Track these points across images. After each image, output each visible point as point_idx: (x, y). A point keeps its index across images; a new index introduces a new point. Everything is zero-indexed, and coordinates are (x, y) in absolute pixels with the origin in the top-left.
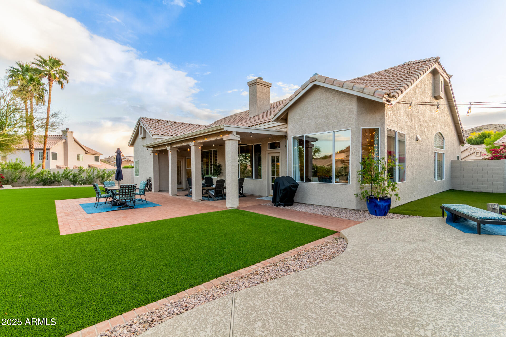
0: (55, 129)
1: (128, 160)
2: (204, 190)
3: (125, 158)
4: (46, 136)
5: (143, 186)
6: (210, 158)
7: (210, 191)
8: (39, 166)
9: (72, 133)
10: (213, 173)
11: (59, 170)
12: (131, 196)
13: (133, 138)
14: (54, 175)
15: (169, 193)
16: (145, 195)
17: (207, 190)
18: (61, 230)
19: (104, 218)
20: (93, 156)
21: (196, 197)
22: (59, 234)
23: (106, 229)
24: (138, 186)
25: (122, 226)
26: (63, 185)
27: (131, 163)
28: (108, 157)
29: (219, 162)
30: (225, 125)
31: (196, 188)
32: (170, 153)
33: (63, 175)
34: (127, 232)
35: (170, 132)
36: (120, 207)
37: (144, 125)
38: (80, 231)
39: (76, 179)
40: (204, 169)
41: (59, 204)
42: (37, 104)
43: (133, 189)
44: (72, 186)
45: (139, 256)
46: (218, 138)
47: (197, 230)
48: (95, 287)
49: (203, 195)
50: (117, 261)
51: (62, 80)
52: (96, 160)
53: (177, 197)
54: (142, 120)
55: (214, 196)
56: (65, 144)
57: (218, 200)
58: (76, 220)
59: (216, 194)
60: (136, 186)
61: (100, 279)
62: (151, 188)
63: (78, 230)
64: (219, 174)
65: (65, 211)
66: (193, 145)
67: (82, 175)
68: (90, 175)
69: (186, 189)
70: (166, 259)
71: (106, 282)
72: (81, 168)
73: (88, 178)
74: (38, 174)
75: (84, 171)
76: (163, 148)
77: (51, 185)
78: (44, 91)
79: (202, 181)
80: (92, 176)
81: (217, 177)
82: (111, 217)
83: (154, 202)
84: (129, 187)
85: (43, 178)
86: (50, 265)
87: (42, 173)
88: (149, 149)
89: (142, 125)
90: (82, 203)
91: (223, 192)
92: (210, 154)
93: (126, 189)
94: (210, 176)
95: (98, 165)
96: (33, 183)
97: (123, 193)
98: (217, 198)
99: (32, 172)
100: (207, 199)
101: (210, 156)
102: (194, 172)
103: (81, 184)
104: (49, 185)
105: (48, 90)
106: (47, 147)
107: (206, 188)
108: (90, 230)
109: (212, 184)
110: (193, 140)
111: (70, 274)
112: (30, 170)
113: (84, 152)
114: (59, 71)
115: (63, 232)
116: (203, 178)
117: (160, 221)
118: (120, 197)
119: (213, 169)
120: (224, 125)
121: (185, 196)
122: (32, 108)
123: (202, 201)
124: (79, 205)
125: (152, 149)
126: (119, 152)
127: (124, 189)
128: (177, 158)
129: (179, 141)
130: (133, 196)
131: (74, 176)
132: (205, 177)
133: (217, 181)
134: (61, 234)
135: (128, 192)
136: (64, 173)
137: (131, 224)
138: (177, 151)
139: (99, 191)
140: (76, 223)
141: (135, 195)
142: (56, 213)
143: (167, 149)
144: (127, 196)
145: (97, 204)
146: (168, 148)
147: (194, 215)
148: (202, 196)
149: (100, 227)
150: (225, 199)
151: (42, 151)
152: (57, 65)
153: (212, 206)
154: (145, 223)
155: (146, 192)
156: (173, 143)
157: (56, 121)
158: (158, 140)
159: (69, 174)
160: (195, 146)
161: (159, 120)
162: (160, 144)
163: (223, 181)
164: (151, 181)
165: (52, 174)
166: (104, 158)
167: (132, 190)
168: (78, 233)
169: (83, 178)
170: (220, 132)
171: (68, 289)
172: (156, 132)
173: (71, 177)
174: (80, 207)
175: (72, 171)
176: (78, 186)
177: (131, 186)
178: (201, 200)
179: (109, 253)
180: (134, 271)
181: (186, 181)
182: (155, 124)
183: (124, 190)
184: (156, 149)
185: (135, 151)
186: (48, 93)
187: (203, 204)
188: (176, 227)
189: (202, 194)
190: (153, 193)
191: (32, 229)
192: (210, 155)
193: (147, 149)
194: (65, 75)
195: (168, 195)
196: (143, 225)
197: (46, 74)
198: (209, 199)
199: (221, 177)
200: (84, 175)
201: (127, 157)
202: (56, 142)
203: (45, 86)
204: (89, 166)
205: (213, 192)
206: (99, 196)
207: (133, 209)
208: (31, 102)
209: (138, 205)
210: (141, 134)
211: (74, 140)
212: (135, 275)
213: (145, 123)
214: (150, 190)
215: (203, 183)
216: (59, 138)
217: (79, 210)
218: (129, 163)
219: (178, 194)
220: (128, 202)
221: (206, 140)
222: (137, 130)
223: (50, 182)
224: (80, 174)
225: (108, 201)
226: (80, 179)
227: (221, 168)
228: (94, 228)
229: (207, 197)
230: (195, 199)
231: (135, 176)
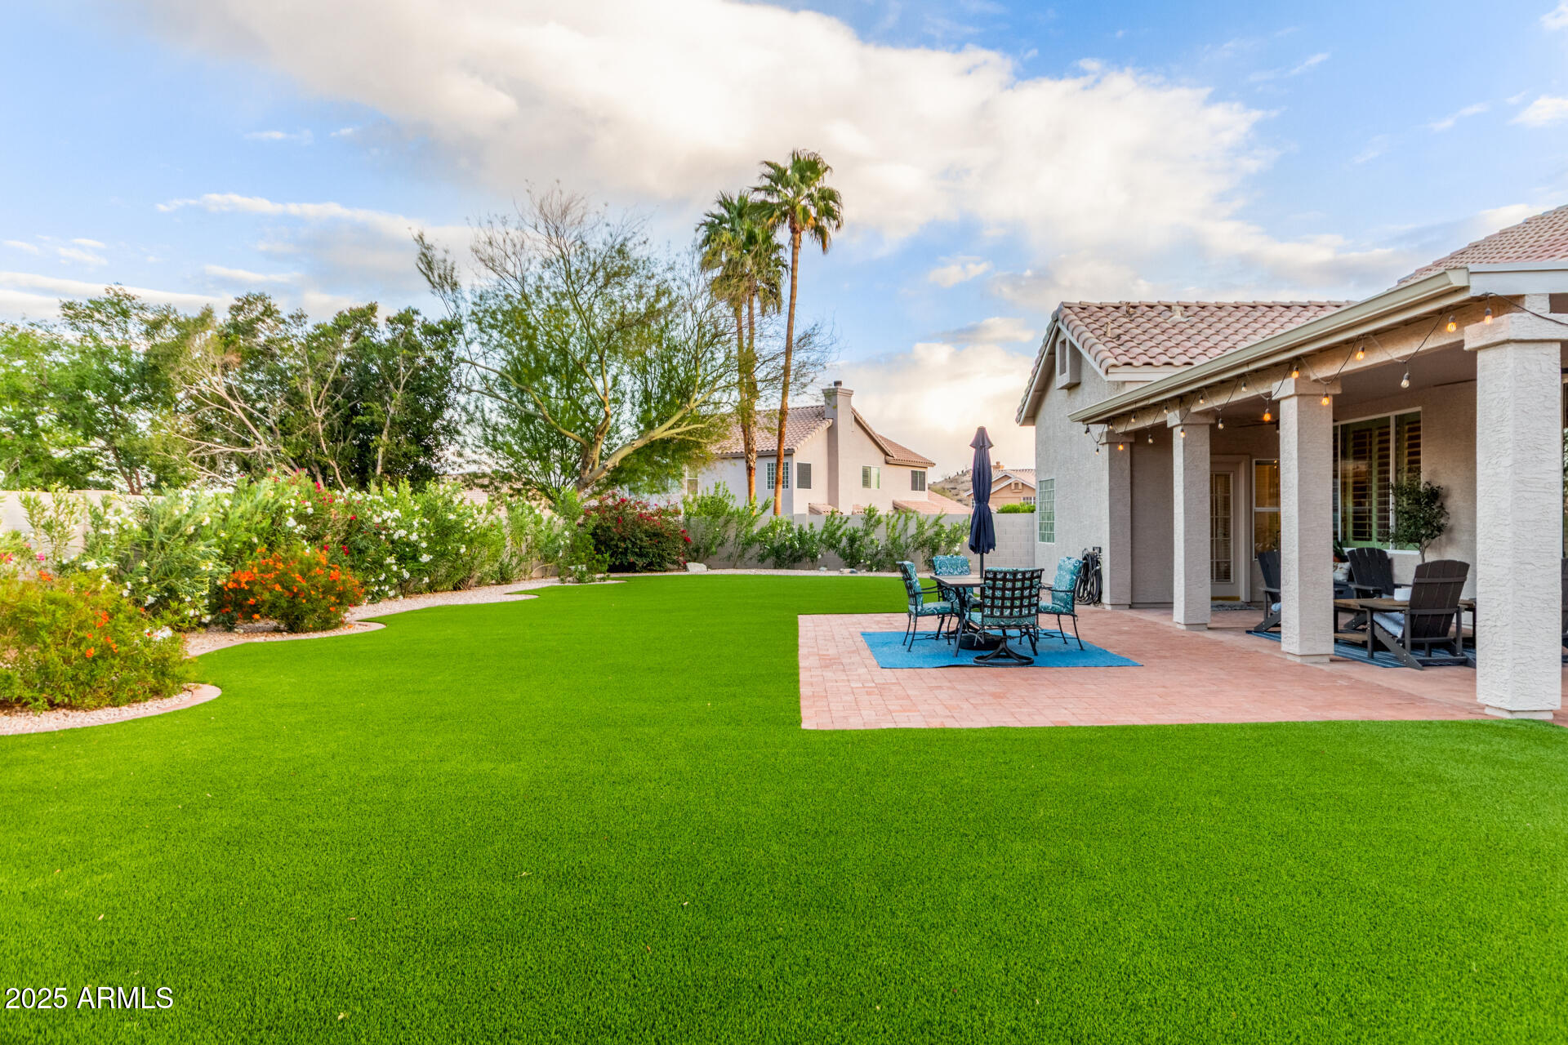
0: (805, 385)
1: (1016, 484)
2: (1347, 610)
3: (1006, 477)
4: (783, 412)
5: (1068, 577)
6: (1375, 456)
7: (1377, 618)
8: (765, 507)
9: (849, 394)
10: (1392, 530)
11: (815, 519)
12: (1021, 616)
13: (1036, 391)
14: (801, 536)
15: (1172, 614)
16: (1074, 616)
17: (1363, 616)
18: (804, 713)
19: (929, 687)
20: (907, 473)
21: (1301, 642)
22: (799, 724)
23: (933, 730)
24: (1047, 580)
25: (989, 726)
26: (822, 568)
27: (1027, 494)
28: (952, 474)
29: (1433, 469)
30: (1472, 268)
31: (1302, 598)
32: (1179, 437)
33: (822, 534)
34: (1004, 753)
35: (1180, 350)
36: (985, 653)
37: (1076, 333)
38: (855, 723)
39: (858, 551)
40: (1344, 512)
41: (808, 625)
42: (763, 312)
43: (1031, 587)
44: (847, 571)
45: (1047, 863)
46: (1433, 343)
47: (1313, 795)
48: (884, 942)
49: (1340, 635)
50: (965, 863)
51: (824, 222)
52: (914, 488)
53: (1210, 635)
54: (1066, 316)
55: (1401, 641)
56: (832, 432)
57: (1425, 664)
58: (847, 683)
59: (1412, 635)
60: (1039, 577)
61: (902, 918)
62: (1100, 593)
63: (851, 720)
64: (1431, 536)
65: (821, 653)
66: (1292, 392)
67: (873, 536)
68: (897, 535)
69: (1251, 605)
70: (1158, 905)
71: (922, 937)
72: (870, 511)
73: (890, 546)
74: (763, 532)
75: (879, 522)
76: (1148, 422)
77: (793, 568)
78: (780, 268)
79: (1335, 567)
80: (902, 541)
81: (1417, 553)
82: (953, 688)
83: (1111, 647)
84: (1014, 580)
85: (776, 545)
86: (766, 822)
87: (772, 528)
88: (1092, 427)
89: (1066, 334)
90: (869, 630)
91: (1453, 628)
92: (1380, 435)
93: (1004, 585)
94: (1375, 544)
95: (921, 503)
96: (751, 559)
97: (996, 602)
98: (1422, 655)
99: (750, 524)
100: (1365, 654)
101: (1375, 448)
102: (1296, 521)
103: (870, 569)
104: (788, 568)
105: (789, 263)
106: (785, 446)
107: (1354, 602)
108: (885, 726)
109: (1390, 587)
110: (1290, 370)
111: (816, 871)
112: (745, 518)
113: (882, 456)
114: (816, 195)
115: (811, 721)
116: (1339, 557)
117: (1134, 729)
118: (983, 616)
119: (1397, 512)
120: (1469, 266)
121: (1249, 632)
122: (751, 323)
123: (1332, 660)
124: (859, 635)
125: (1104, 428)
126: (981, 443)
127: (999, 584)
128: (1211, 463)
129: (1222, 382)
130: (1029, 615)
131: (852, 540)
132: (1347, 550)
133: (1421, 570)
134: (805, 725)
135: (1013, 599)
136: (826, 528)
137: (1019, 725)
138: (1213, 427)
139: (918, 591)
140: (846, 694)
141: (1038, 611)
142: (796, 656)
143: (1165, 423)
144: (1007, 612)
145: (910, 638)
146: (1172, 418)
147: (1293, 726)
148: (1336, 641)
149: (915, 721)
150: (1469, 663)
151: (774, 461)
152: (813, 176)
153: (1390, 691)
154: (1073, 728)
155: (1077, 607)
156: (1192, 392)
157: (808, 358)
158: (1129, 388)
159: (839, 533)
160: (1300, 395)
161: (1134, 307)
162: (1136, 402)
163: (1458, 572)
164: (1098, 562)
165: (796, 531)
166: (941, 479)
167: (1026, 593)
168: (850, 731)
169: (877, 546)
170: (1440, 312)
171: (805, 922)
172: (1119, 358)
173: (844, 542)
174: (861, 643)
175: (845, 522)
176: (863, 573)
177: (1024, 573)
178: (1327, 659)
179: (936, 825)
180: (1022, 919)
181: (1252, 563)
182: (1116, 324)
183: (999, 589)
184: (1121, 429)
185: (1043, 447)
186: (790, 272)
187: (1341, 677)
188: (1206, 768)
189: (1336, 630)
190: (1108, 612)
191: (735, 696)
192: (1376, 440)
193: (1084, 428)
194: (831, 203)
195: (1167, 623)
196: (1064, 736)
197: (784, 214)
198: (1372, 657)
199: (1438, 549)
200: (880, 537)
201: (1014, 473)
202: (810, 430)
203: (781, 252)
204: (896, 507)
205: (1397, 623)
206: (916, 609)
207: (1030, 669)
208: (751, 308)
209: (1049, 655)
210: (1063, 371)
211: (856, 420)
212: (1026, 938)
213: (1079, 323)
214: (1095, 599)
215: (1341, 576)
216: (817, 416)
217: (857, 651)
218: (1022, 496)
219: (1212, 621)
220: (1012, 638)
221: (1361, 360)
222: (1047, 360)
223: (790, 556)
224: (867, 534)
225: (944, 629)
226: (869, 551)
227: (1442, 507)
228: (896, 719)
229: (1363, 645)
230: (1296, 649)
231: (1038, 543)
